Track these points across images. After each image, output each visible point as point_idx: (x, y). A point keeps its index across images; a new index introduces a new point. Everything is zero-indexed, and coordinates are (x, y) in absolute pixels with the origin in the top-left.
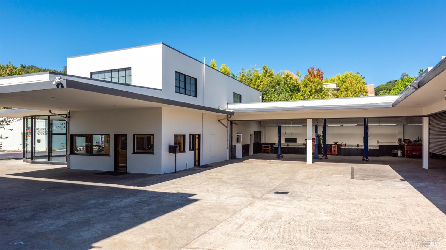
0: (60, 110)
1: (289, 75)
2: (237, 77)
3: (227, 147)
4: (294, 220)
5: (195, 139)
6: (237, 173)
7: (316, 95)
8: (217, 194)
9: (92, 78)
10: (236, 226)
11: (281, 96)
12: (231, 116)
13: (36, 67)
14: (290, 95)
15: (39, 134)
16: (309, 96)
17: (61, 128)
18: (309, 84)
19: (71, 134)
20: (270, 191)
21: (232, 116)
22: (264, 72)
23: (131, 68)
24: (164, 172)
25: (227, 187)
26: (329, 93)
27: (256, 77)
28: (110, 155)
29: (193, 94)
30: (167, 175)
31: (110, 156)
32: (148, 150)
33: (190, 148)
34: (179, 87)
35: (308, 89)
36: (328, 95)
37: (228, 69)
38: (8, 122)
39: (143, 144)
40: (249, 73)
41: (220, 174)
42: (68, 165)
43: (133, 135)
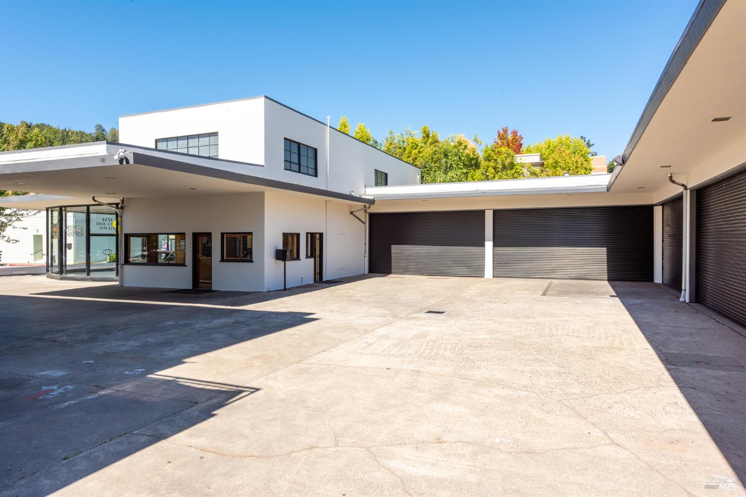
0: (108, 197)
1: (463, 142)
2: (381, 144)
3: (365, 253)
4: (442, 338)
5: (315, 242)
6: (376, 290)
7: (504, 173)
8: (344, 314)
9: (158, 148)
10: (365, 345)
11: (451, 174)
12: (370, 206)
13: (49, 125)
14: (464, 173)
16: (493, 176)
17: (103, 226)
18: (493, 156)
19: (125, 233)
20: (421, 311)
21: (372, 205)
22: (424, 137)
23: (217, 133)
24: (269, 289)
25: (360, 306)
26: (525, 171)
27: (411, 145)
28: (186, 264)
29: (311, 171)
30: (273, 293)
31: (186, 266)
32: (244, 257)
33: (307, 255)
34: (290, 162)
35: (492, 164)
36: (523, 173)
37: (369, 132)
38: (19, 217)
39: (235, 248)
40: (400, 138)
41: (351, 292)
42: (122, 281)
43: (222, 233)
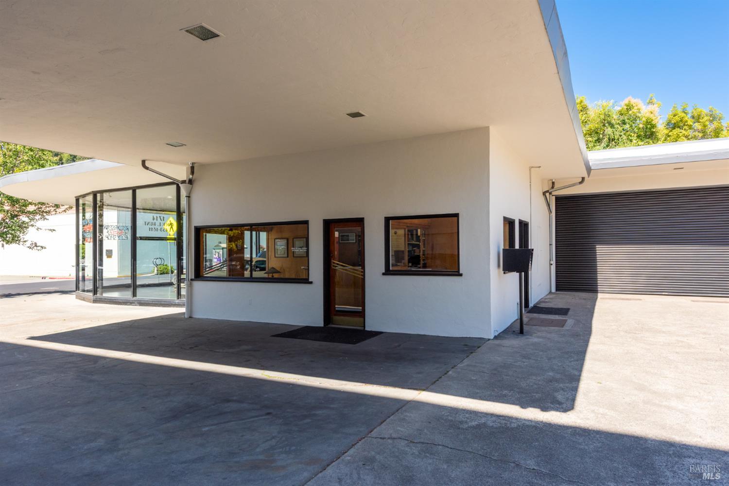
3: (551, 259)
15: (109, 237)
17: (153, 227)
19: (196, 224)
24: (495, 331)
28: (310, 280)
31: (311, 283)
38: (45, 215)
42: (190, 305)
43: (386, 218)
